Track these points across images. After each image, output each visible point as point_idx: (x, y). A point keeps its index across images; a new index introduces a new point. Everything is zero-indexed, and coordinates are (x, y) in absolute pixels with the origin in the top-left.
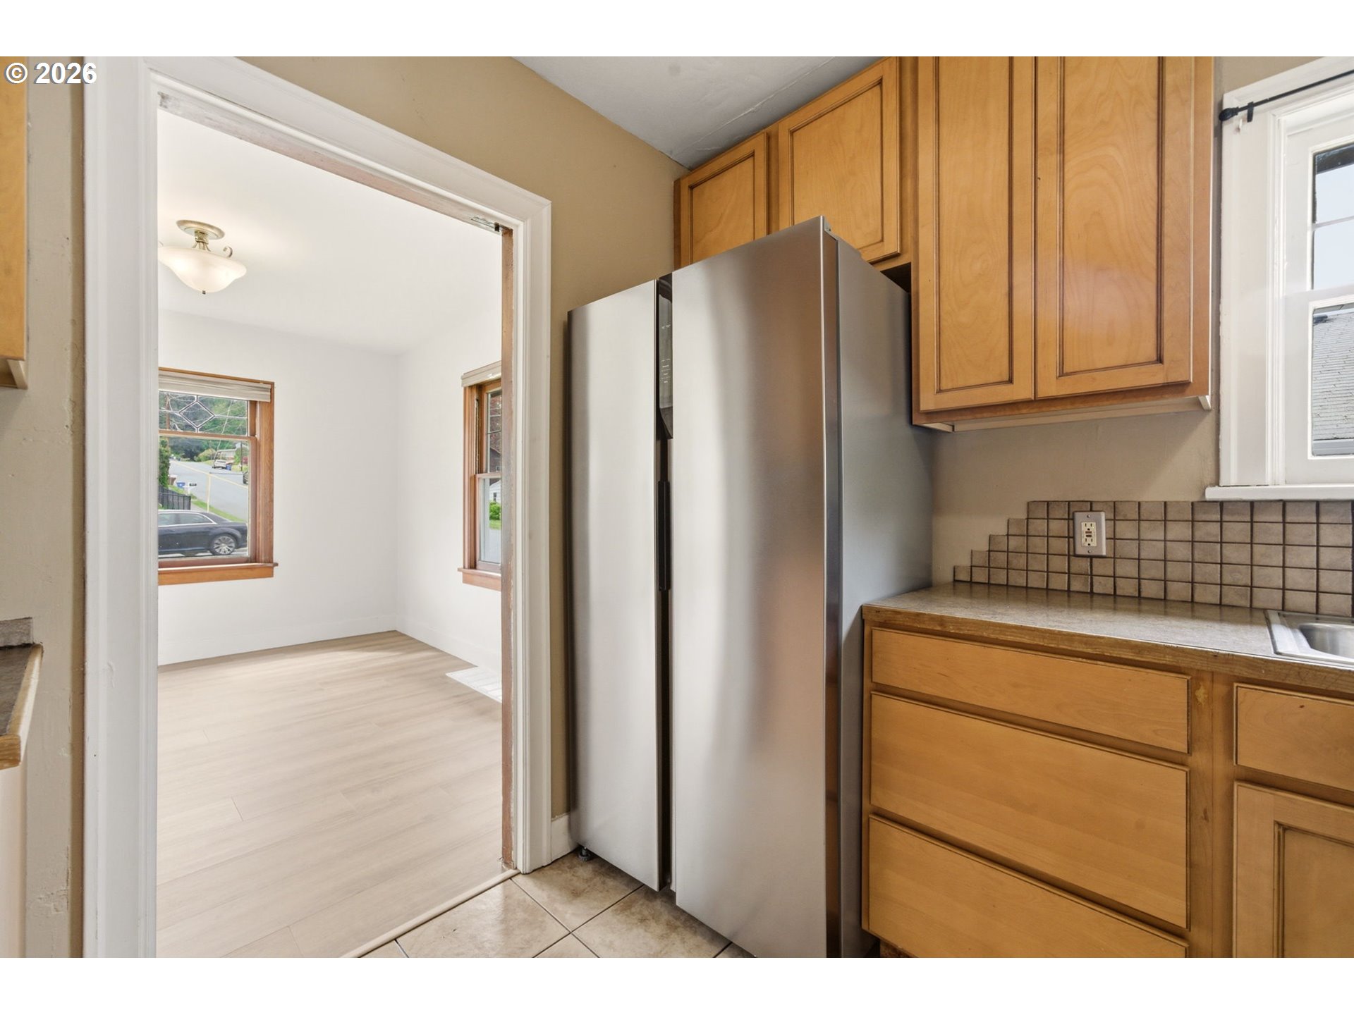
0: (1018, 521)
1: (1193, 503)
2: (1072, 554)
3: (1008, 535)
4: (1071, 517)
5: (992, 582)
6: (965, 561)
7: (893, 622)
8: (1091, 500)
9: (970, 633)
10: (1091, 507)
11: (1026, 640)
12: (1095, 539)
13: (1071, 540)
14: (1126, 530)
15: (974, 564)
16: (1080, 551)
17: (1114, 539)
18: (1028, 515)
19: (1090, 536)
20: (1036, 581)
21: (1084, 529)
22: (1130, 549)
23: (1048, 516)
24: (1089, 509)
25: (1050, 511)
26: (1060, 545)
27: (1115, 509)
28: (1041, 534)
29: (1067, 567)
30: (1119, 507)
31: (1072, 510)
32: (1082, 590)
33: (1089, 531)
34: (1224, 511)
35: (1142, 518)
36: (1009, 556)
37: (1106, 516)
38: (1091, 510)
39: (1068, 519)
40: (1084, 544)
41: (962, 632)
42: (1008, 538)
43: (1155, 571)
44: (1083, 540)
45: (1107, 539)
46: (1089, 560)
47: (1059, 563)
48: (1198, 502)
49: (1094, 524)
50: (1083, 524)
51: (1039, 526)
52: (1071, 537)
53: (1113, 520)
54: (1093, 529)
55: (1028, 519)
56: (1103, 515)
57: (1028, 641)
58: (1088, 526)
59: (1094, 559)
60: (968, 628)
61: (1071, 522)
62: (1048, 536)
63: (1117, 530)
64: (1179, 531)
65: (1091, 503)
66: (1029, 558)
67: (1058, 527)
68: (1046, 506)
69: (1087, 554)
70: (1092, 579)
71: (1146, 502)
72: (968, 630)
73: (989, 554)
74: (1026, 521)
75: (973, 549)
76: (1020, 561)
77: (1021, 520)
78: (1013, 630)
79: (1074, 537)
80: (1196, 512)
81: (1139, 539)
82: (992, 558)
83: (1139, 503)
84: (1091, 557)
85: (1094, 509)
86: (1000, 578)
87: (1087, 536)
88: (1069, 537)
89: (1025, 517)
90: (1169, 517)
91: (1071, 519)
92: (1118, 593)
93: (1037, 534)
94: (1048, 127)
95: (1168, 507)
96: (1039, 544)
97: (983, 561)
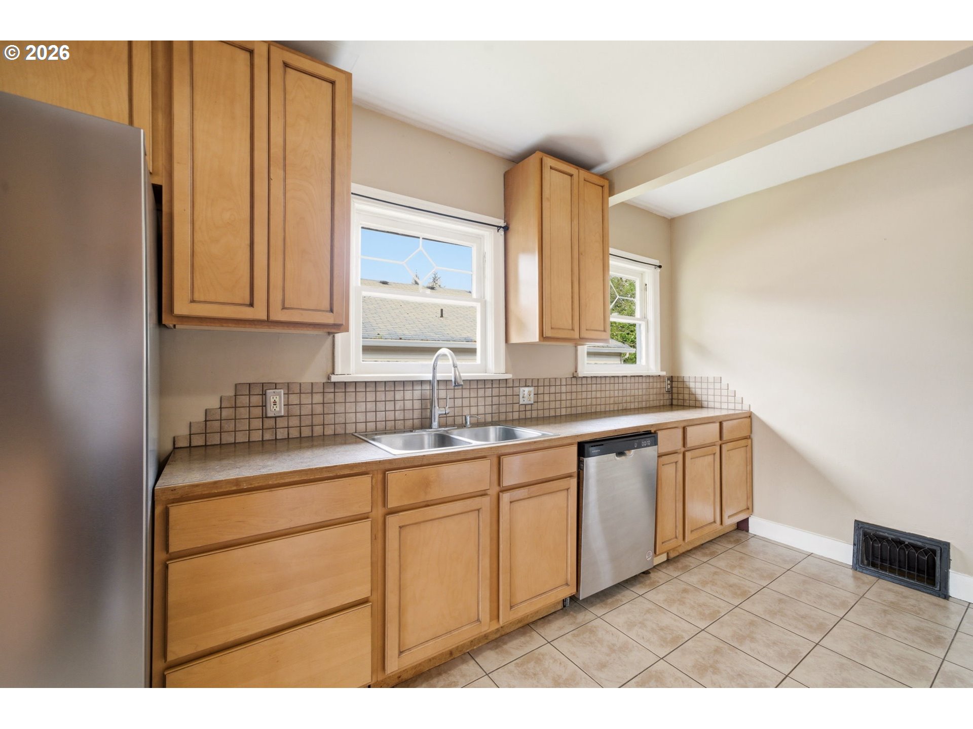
0: (229, 398)
1: (323, 383)
2: (264, 417)
3: (221, 408)
4: (264, 393)
5: (208, 443)
6: (183, 431)
7: (192, 494)
8: (276, 382)
9: (260, 484)
10: (276, 386)
11: (297, 479)
12: (278, 407)
13: (264, 408)
14: (294, 399)
15: (192, 433)
16: (269, 415)
17: (288, 405)
18: (235, 393)
19: (276, 404)
20: (242, 438)
21: (272, 400)
22: (295, 410)
23: (249, 393)
24: (274, 388)
25: (251, 389)
26: (257, 412)
27: (288, 386)
28: (245, 406)
29: (261, 426)
30: (291, 386)
31: (265, 389)
32: (270, 439)
33: (275, 402)
34: (336, 387)
35: (302, 392)
36: (222, 423)
37: (284, 392)
38: (276, 388)
39: (262, 395)
40: (272, 410)
41: (253, 486)
42: (221, 410)
43: (306, 421)
44: (272, 407)
45: (284, 405)
46: (274, 419)
47: (257, 423)
48: (326, 382)
49: (278, 397)
50: (272, 397)
51: (244, 400)
52: (264, 406)
53: (287, 394)
54: (277, 400)
55: (235, 396)
56: (282, 391)
57: (298, 479)
58: (275, 399)
59: (277, 419)
60: (258, 482)
61: (264, 396)
62: (249, 407)
63: (290, 400)
64: (318, 398)
65: (276, 384)
66: (237, 422)
67: (256, 400)
68: (248, 386)
69: (273, 415)
70: (276, 430)
71: (303, 383)
72: (258, 483)
73: (206, 423)
74: (234, 397)
75: (191, 421)
76: (230, 426)
77: (231, 397)
78: (289, 474)
79: (265, 406)
80: (325, 388)
81: (300, 404)
82: (208, 426)
83: (300, 384)
84: (275, 417)
85: (277, 388)
86: (215, 439)
87: (274, 405)
88: (262, 406)
89: (233, 394)
90: (314, 391)
91: (264, 394)
92: (290, 437)
93: (242, 406)
94: (276, 151)
95: (313, 385)
96: (243, 413)
97: (201, 429)
